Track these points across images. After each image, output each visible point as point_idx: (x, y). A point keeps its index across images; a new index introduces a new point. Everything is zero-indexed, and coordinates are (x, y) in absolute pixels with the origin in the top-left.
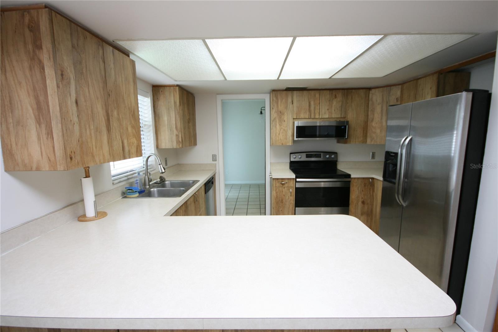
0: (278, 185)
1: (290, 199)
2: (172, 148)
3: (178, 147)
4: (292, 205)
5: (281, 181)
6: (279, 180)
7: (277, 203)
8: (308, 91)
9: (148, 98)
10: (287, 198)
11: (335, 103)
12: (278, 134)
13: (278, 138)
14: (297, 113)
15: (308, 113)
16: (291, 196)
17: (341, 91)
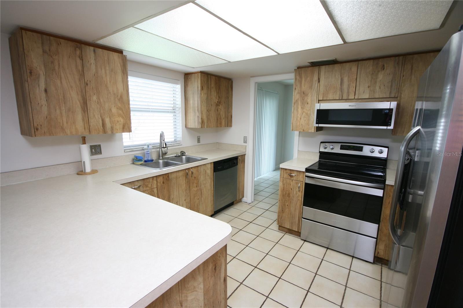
0: (286, 176)
1: (297, 195)
2: (194, 127)
3: (199, 127)
4: (300, 202)
5: (289, 172)
6: (287, 171)
7: (283, 196)
8: (341, 64)
9: (179, 85)
10: (295, 192)
11: (381, 76)
12: (299, 119)
13: (298, 124)
14: (323, 94)
15: (338, 93)
16: (299, 191)
17: (392, 58)
